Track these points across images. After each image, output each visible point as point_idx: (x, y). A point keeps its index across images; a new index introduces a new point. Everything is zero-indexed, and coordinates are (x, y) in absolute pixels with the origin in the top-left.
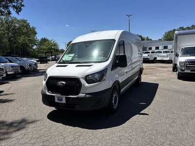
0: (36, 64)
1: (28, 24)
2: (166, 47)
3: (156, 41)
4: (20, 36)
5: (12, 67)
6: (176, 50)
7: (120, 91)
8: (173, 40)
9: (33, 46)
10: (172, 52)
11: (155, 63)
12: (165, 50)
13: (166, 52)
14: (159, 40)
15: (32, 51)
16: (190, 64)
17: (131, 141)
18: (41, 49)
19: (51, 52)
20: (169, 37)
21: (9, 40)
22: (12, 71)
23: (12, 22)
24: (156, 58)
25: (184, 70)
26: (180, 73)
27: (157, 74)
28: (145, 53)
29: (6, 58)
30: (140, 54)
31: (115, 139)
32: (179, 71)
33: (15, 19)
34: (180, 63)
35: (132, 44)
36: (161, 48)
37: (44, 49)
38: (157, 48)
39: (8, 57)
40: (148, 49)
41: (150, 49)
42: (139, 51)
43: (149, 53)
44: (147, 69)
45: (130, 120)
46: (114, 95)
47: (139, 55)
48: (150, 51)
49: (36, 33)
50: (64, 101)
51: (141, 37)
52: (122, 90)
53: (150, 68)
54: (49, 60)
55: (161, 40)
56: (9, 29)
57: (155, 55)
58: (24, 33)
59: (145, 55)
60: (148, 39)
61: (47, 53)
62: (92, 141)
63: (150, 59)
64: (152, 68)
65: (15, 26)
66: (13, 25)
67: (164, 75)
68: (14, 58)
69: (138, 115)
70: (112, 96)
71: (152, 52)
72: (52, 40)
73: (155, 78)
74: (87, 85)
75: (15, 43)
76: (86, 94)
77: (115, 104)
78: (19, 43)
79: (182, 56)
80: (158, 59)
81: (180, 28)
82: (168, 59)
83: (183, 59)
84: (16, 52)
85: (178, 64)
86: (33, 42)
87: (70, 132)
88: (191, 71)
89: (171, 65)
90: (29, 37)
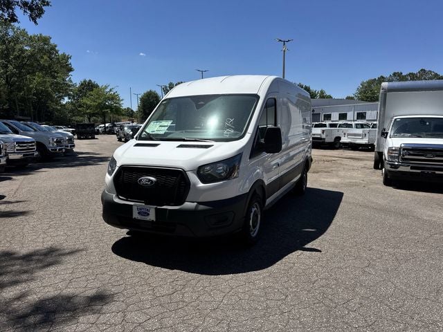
0: (71, 140)
1: (53, 48)
2: (361, 116)
3: (340, 101)
4: (33, 73)
5: (19, 143)
6: (383, 122)
7: (265, 202)
8: (377, 100)
9: (62, 98)
10: (374, 126)
11: (337, 149)
12: (360, 122)
13: (362, 126)
14: (348, 98)
15: (58, 110)
16: (410, 155)
17: (287, 296)
18: (80, 106)
19: (104, 115)
20: (369, 93)
21: (7, 82)
22: (19, 152)
23: (16, 40)
24: (339, 138)
25: (396, 167)
26: (389, 171)
27: (342, 173)
28: (317, 126)
29: (5, 124)
30: (307, 127)
31: (255, 292)
32: (388, 167)
33: (24, 33)
34: (390, 150)
35: (290, 105)
36: (351, 115)
37: (89, 107)
38: (343, 116)
39: (9, 122)
40: (322, 117)
41: (328, 117)
42: (305, 120)
43: (325, 126)
44: (318, 161)
45: (284, 260)
46: (253, 210)
47: (305, 130)
48: (327, 123)
49: (71, 70)
50: (152, 217)
51: (307, 89)
52: (268, 201)
53: (325, 158)
54: (98, 133)
55: (352, 98)
56: (7, 56)
57: (337, 132)
58: (42, 68)
59: (317, 131)
60: (323, 96)
61: (94, 115)
62: (210, 295)
63: (327, 140)
64: (330, 159)
65: (22, 51)
66: (18, 47)
67: (355, 174)
68: (21, 124)
69: (300, 252)
70: (249, 211)
71: (331, 126)
72: (106, 87)
73: (335, 180)
74: (201, 185)
75: (20, 89)
76: (199, 203)
77: (254, 227)
78: (29, 90)
79: (395, 137)
80: (344, 140)
81: (395, 74)
82: (365, 141)
83: (395, 142)
84: (22, 111)
85: (386, 152)
86: (64, 89)
87: (164, 279)
88: (412, 168)
89: (372, 155)
90: (55, 77)
